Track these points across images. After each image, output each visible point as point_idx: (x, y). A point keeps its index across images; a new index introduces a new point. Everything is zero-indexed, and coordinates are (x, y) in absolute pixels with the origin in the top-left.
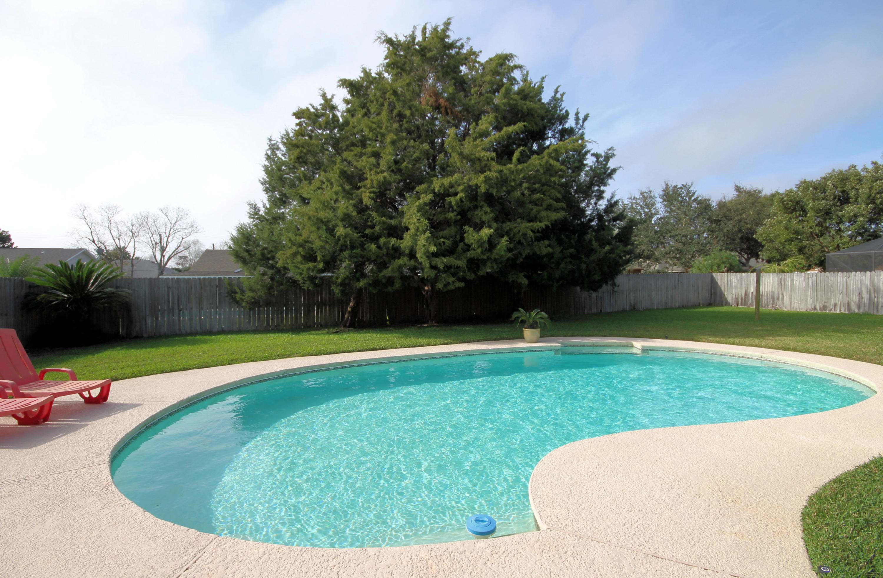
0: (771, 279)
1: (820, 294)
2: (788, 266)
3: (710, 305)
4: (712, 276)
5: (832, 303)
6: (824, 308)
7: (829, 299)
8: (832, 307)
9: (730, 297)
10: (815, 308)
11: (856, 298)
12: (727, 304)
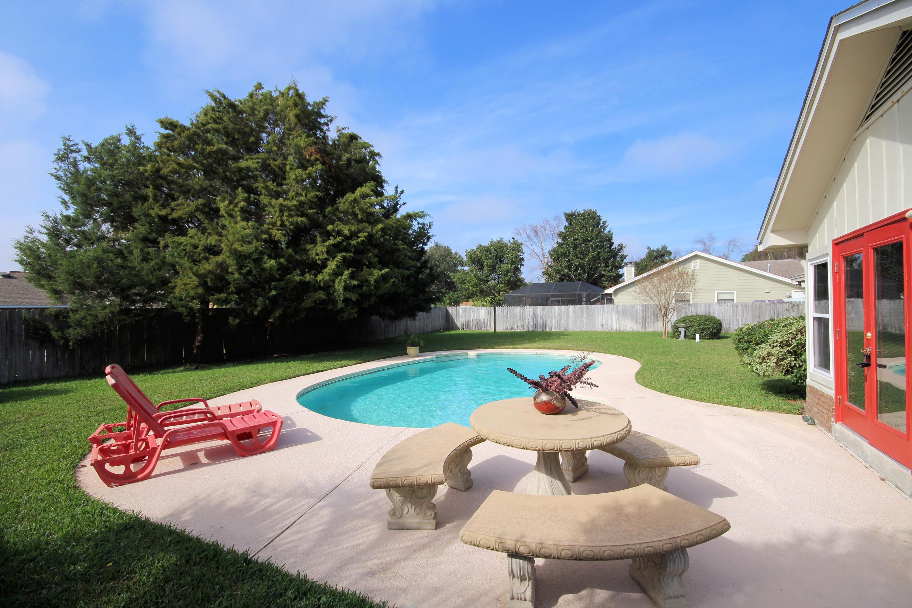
0: (483, 310)
1: (509, 320)
2: (486, 302)
3: (446, 329)
4: (446, 309)
5: (516, 325)
6: (512, 328)
7: (514, 323)
8: (516, 328)
9: (459, 324)
10: (507, 329)
11: (527, 322)
12: (457, 328)
